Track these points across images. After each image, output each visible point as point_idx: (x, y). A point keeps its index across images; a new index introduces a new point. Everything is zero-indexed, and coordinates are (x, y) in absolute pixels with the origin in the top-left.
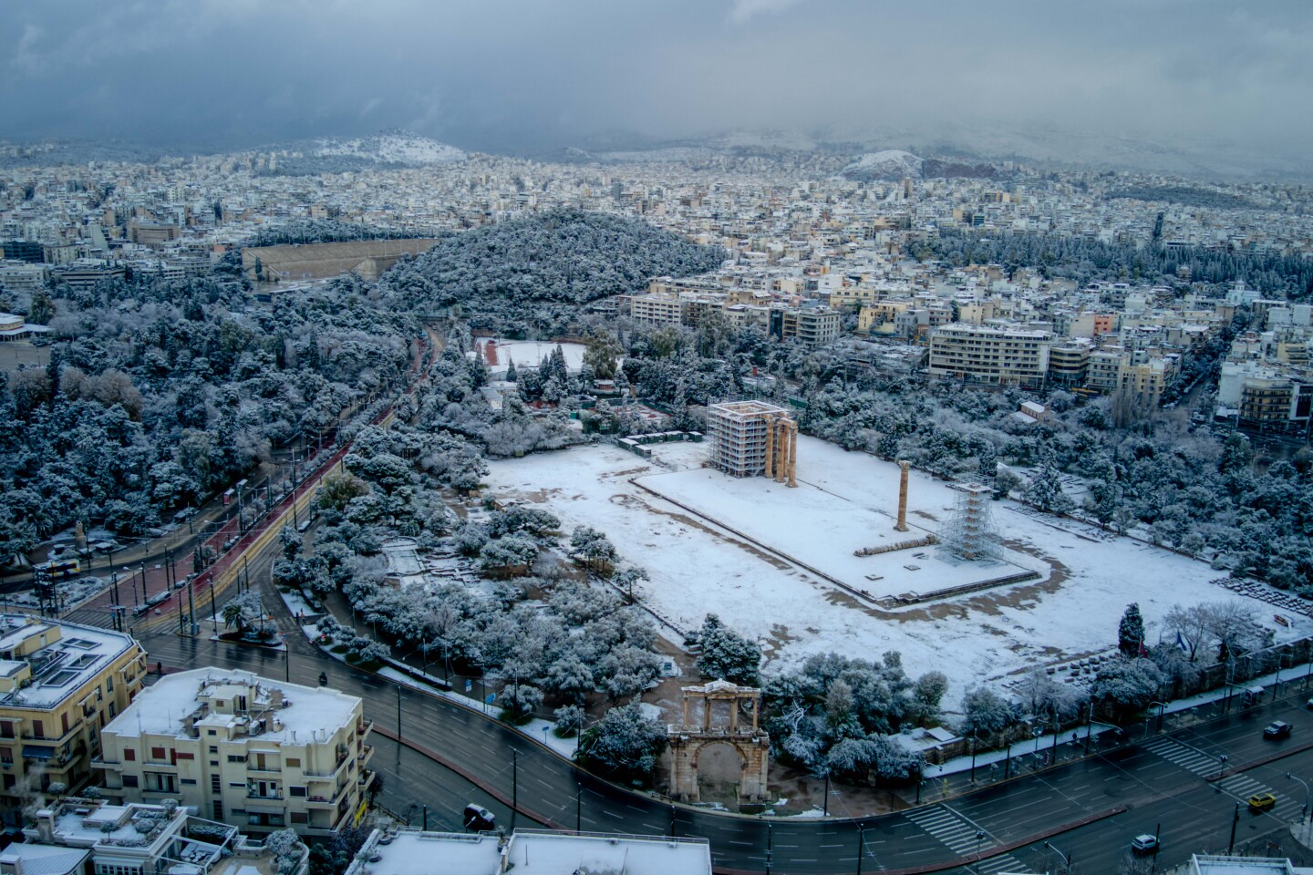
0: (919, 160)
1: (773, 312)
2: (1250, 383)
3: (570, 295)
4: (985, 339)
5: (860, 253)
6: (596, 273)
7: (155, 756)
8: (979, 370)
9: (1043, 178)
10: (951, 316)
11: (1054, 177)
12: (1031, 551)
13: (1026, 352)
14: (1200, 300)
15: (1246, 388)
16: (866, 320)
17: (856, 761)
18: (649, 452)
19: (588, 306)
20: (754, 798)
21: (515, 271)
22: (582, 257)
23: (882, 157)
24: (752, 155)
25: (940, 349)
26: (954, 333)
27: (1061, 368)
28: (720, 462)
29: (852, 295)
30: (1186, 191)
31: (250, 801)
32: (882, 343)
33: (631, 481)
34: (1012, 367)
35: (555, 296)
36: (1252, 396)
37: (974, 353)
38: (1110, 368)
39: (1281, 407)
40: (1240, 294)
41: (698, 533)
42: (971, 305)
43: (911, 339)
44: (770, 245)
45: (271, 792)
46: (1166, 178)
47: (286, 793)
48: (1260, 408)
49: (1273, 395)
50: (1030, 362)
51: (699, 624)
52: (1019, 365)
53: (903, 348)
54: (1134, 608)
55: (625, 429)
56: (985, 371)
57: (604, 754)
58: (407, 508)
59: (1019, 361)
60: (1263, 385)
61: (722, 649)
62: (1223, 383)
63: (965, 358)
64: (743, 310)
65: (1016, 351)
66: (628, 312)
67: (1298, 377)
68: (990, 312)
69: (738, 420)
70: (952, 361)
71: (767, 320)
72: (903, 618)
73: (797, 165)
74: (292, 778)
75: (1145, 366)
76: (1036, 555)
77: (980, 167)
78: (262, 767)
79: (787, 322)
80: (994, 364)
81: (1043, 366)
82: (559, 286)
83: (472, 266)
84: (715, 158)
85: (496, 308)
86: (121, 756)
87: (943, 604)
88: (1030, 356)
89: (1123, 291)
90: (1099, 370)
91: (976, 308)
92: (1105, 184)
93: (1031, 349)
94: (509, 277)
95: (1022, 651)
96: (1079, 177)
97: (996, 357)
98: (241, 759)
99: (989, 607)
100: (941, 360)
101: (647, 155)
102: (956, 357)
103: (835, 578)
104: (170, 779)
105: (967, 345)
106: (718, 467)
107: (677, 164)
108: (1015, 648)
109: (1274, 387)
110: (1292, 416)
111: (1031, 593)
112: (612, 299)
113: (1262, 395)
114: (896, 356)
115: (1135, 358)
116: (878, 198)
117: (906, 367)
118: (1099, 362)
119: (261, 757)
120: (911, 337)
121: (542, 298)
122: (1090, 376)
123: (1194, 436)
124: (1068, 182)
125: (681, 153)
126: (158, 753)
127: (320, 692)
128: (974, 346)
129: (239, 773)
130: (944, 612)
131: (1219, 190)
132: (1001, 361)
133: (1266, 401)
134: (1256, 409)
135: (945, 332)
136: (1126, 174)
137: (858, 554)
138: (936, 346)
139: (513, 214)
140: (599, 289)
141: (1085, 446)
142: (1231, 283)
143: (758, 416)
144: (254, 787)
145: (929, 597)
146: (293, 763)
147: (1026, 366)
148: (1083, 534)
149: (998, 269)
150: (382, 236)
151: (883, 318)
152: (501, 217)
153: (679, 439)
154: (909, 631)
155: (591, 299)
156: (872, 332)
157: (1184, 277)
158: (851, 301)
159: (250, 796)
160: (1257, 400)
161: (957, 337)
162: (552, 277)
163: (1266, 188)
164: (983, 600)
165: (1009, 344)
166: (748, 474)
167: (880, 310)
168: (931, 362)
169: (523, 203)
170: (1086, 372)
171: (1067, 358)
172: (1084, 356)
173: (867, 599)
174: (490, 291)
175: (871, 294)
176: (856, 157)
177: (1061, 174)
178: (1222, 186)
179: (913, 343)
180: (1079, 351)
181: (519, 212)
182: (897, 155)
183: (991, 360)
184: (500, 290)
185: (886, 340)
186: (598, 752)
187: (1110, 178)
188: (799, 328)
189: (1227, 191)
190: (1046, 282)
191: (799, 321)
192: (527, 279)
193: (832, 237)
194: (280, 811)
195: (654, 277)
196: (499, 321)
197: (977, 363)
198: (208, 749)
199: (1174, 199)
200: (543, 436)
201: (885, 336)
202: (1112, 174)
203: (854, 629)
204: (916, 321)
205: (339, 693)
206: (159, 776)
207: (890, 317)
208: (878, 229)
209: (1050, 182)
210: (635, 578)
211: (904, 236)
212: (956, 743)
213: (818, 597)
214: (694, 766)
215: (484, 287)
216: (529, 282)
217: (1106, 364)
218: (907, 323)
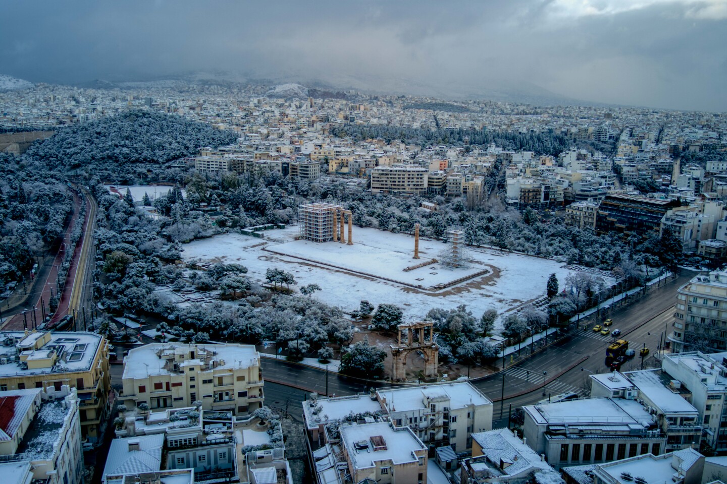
0: (306, 89)
1: (283, 163)
2: (523, 186)
3: (155, 158)
4: (398, 173)
5: (309, 134)
6: (167, 145)
7: (156, 388)
8: (395, 189)
9: (371, 99)
10: (375, 163)
11: (376, 98)
12: (477, 262)
13: (418, 178)
14: (480, 152)
15: (521, 189)
16: (333, 166)
17: (474, 352)
18: (263, 235)
19: (167, 164)
20: (433, 376)
21: (117, 146)
22: (155, 137)
23: (287, 87)
24: (212, 84)
25: (376, 179)
26: (383, 170)
27: (433, 185)
28: (308, 236)
29: (322, 154)
30: (440, 104)
31: (215, 404)
32: (343, 178)
33: (263, 249)
34: (411, 186)
35: (145, 159)
36: (524, 192)
37: (393, 180)
38: (457, 184)
39: (538, 197)
40: (494, 149)
41: (318, 269)
42: (383, 157)
43: (358, 175)
44: (259, 130)
45: (226, 398)
46: (430, 98)
47: (236, 395)
48: (528, 198)
49: (534, 191)
50: (419, 183)
51: (357, 307)
52: (414, 185)
53: (355, 180)
54: (554, 275)
55: (243, 224)
56: (399, 189)
57: (359, 364)
58: (157, 269)
59: (414, 183)
60: (529, 187)
61: (386, 312)
62: (508, 188)
63: (388, 182)
64: (265, 163)
65: (413, 178)
66: (193, 167)
67: (542, 182)
68: (392, 160)
69: (317, 212)
70: (383, 185)
71: (280, 168)
72: (444, 294)
73: (240, 90)
74: (240, 387)
75: (473, 182)
76: (481, 264)
77: (338, 93)
78: (221, 384)
79: (292, 168)
80: (403, 185)
81: (426, 186)
82: (147, 153)
83: (88, 144)
84: (191, 86)
85: (108, 168)
86: (137, 390)
87: (457, 288)
88: (419, 180)
89: (443, 150)
90: (452, 185)
91: (386, 158)
92: (401, 102)
93: (420, 176)
94: (114, 149)
95: (504, 302)
96: (388, 98)
97: (403, 182)
98: (210, 381)
99: (478, 286)
100: (377, 185)
101: (148, 84)
102: (384, 183)
103: (402, 282)
104: (165, 400)
105: (389, 176)
106: (307, 238)
107: (169, 89)
108: (501, 301)
109: (534, 187)
110: (542, 201)
111: (490, 279)
112: (182, 160)
113: (529, 191)
114: (353, 184)
115: (467, 178)
116: (297, 108)
117: (360, 189)
118: (451, 181)
119: (220, 379)
120: (358, 174)
121: (137, 161)
122: (448, 188)
123: (507, 211)
124: (384, 101)
125: (170, 83)
126: (158, 386)
127: (227, 346)
128: (393, 176)
129: (210, 389)
130: (459, 290)
131: (455, 104)
132: (406, 183)
133: (531, 194)
134: (526, 198)
135: (378, 170)
136: (410, 97)
137: (405, 270)
138: (374, 177)
139: (90, 116)
140: (172, 154)
141: (464, 218)
142: (489, 145)
143: (328, 210)
144: (216, 396)
145: (450, 285)
146: (241, 378)
147: (418, 185)
148: (494, 253)
149: (382, 141)
150: (11, 130)
151: (342, 165)
152: (83, 118)
153: (272, 228)
154: (450, 300)
155: (168, 160)
156: (337, 173)
157: (466, 142)
158: (322, 157)
159: (215, 402)
160: (527, 194)
161: (384, 172)
162: (142, 149)
163: (475, 102)
164: (471, 284)
165: (409, 175)
166: (325, 241)
167: (340, 161)
168: (372, 186)
169: (94, 109)
170: (446, 186)
171: (435, 180)
172: (443, 179)
173: (422, 289)
174: (103, 158)
175: (332, 153)
176: (272, 87)
177: (379, 97)
178: (455, 102)
179: (360, 177)
180: (441, 177)
181: (93, 114)
182: (295, 86)
183: (401, 183)
184: (109, 157)
185: (346, 176)
186: (355, 364)
187: (403, 99)
188: (299, 171)
189: (459, 104)
190: (407, 147)
191: (299, 168)
192: (125, 150)
193: (292, 126)
194: (233, 407)
195: (202, 148)
196: (114, 175)
197: (395, 185)
198: (189, 379)
199: (435, 109)
200: (201, 230)
201: (344, 174)
202: (403, 97)
203: (425, 302)
204: (359, 165)
205: (239, 345)
206: (158, 399)
207: (345, 164)
208: (314, 122)
209: (375, 101)
210: (313, 290)
211: (328, 125)
212: (506, 341)
213: (398, 291)
214: (404, 364)
215: (99, 156)
216: (128, 152)
217: (455, 182)
218: (355, 167)
